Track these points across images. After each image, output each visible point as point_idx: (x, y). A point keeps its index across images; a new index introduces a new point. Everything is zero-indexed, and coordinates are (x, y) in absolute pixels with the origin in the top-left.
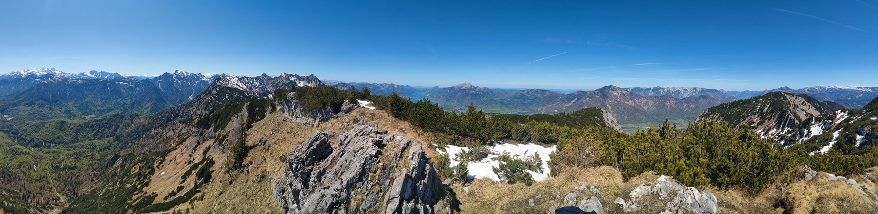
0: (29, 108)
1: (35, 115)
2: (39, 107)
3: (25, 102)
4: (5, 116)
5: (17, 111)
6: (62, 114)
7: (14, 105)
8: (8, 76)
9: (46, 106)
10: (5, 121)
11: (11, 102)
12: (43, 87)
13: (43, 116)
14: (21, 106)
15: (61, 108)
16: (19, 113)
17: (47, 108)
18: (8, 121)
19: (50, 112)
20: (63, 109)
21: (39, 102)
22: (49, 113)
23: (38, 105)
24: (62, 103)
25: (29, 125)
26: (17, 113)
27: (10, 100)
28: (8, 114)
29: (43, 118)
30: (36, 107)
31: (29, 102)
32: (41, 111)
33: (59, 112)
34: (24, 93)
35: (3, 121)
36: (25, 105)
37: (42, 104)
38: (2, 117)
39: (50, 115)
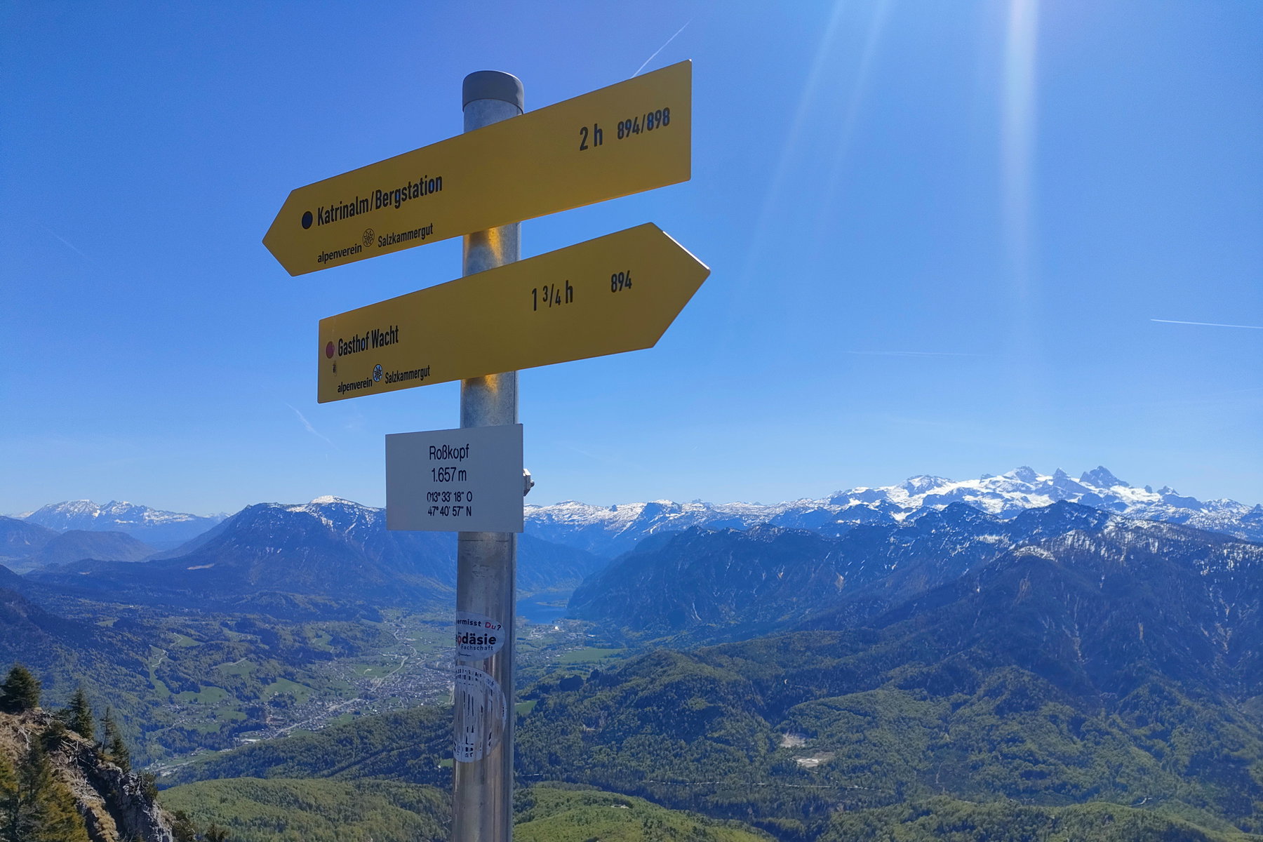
0: (933, 709)
1: (973, 758)
2: (999, 711)
3: (911, 670)
4: (789, 741)
5: (858, 720)
6: (1170, 779)
7: (846, 680)
8: (820, 512)
9: (1048, 708)
10: (785, 770)
11: (828, 662)
12: (1024, 586)
13: (1027, 775)
14: (880, 693)
15: (1164, 736)
16: (873, 735)
17: (1054, 719)
18: (803, 773)
19: (1075, 747)
20: (1183, 744)
21: (993, 679)
22: (1067, 760)
23: (992, 693)
24: (1173, 702)
25: (933, 820)
26: (859, 729)
27: (821, 651)
28: (805, 733)
29: (1023, 784)
30: (980, 710)
31: (935, 668)
32: (1014, 740)
33: (1145, 758)
34: (902, 612)
35: (776, 770)
36: (907, 685)
37: (1021, 692)
38: (773, 748)
39: (1074, 774)
